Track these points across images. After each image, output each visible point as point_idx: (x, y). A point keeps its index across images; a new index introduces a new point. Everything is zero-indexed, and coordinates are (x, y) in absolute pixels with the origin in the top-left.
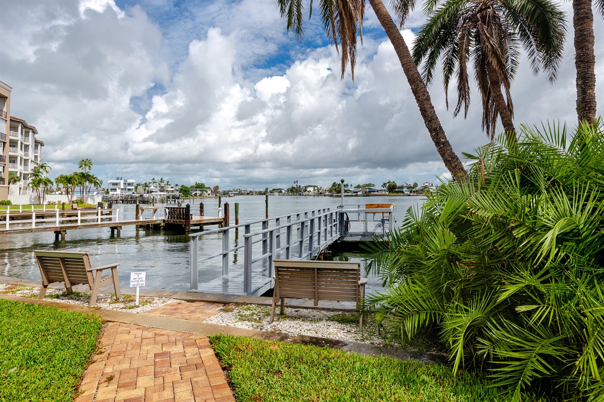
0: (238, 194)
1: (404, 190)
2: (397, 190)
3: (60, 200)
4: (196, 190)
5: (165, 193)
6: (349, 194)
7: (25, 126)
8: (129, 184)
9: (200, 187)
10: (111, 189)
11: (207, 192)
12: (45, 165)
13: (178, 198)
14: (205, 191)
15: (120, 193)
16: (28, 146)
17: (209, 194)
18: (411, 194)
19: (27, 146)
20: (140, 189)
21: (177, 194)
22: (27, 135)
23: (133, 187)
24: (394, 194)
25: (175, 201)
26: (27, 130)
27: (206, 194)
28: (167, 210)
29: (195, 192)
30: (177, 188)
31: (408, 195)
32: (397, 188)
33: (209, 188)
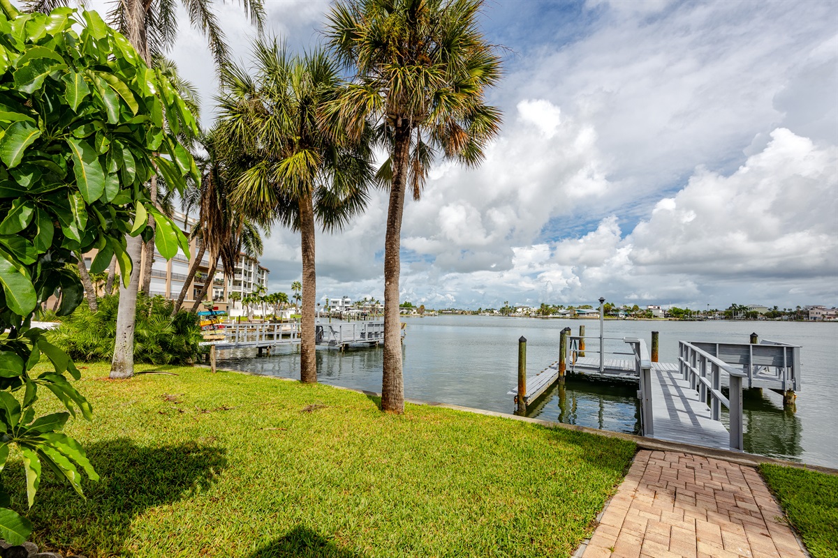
1: (620, 313)
7: (248, 258)
8: (346, 303)
10: (332, 307)
16: (251, 272)
18: (627, 318)
22: (250, 264)
23: (349, 305)
24: (608, 318)
31: (623, 319)
32: (612, 311)
33: (415, 307)
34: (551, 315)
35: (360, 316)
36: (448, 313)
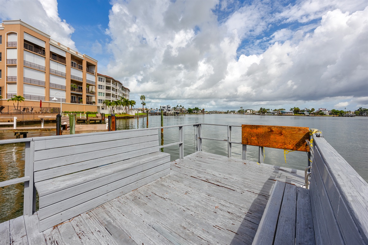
1: (305, 112)
2: (300, 112)
4: (195, 111)
6: (269, 114)
9: (197, 109)
14: (198, 111)
18: (310, 115)
24: (298, 115)
27: (199, 113)
30: (187, 109)
31: (308, 116)
32: (300, 111)
33: (200, 110)
34: (266, 114)
35: (175, 114)
36: (214, 113)
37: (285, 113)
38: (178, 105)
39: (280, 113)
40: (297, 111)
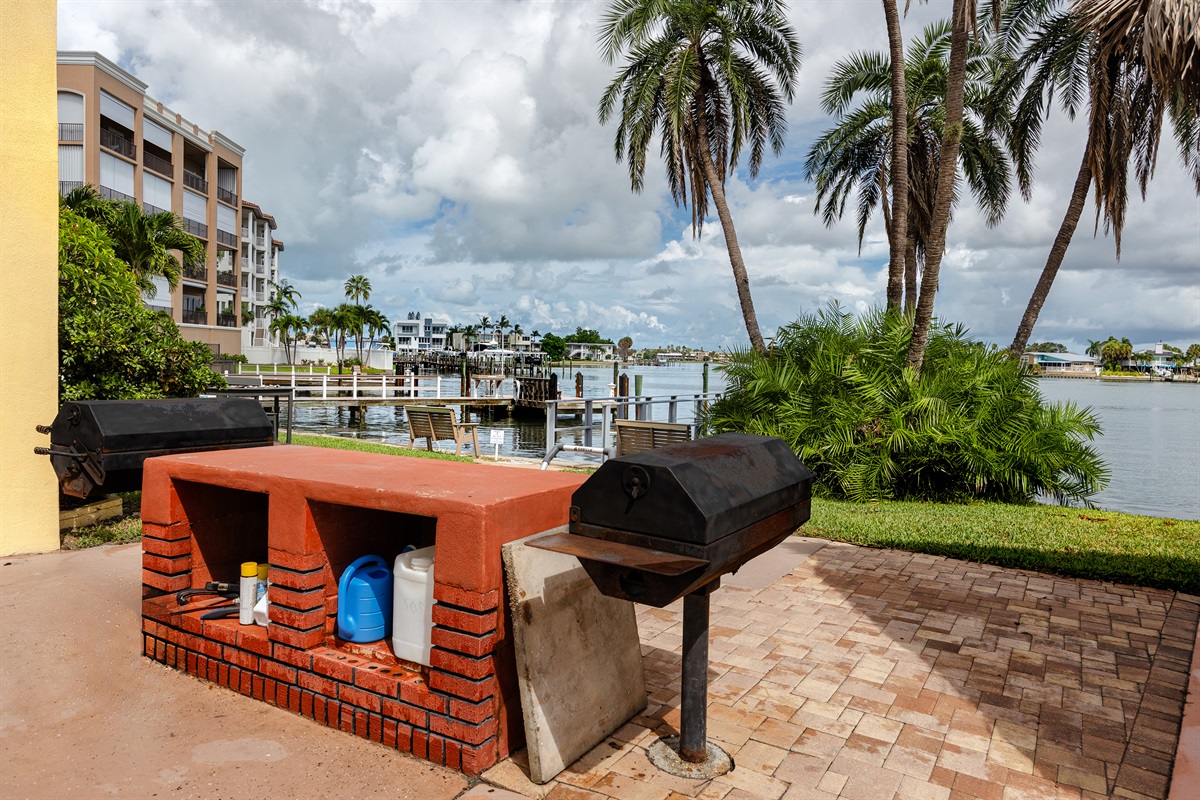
0: (681, 359)
1: (1155, 364)
2: (1131, 363)
3: (321, 358)
4: (579, 347)
5: (511, 352)
7: (258, 216)
8: (436, 329)
9: (587, 338)
10: (400, 339)
11: (603, 351)
12: (291, 289)
13: (539, 363)
14: (599, 348)
15: (417, 347)
16: (263, 252)
17: (608, 357)
18: (1176, 377)
19: (260, 254)
20: (459, 340)
21: (537, 353)
22: (260, 231)
23: (444, 336)
24: (1123, 375)
25: (532, 369)
26: (261, 222)
27: (603, 357)
28: (518, 382)
29: (577, 351)
30: (537, 340)
31: (1167, 380)
32: (1133, 358)
33: (609, 342)
37: (1059, 365)
38: (485, 320)
39: (1031, 366)
40: (1115, 359)
